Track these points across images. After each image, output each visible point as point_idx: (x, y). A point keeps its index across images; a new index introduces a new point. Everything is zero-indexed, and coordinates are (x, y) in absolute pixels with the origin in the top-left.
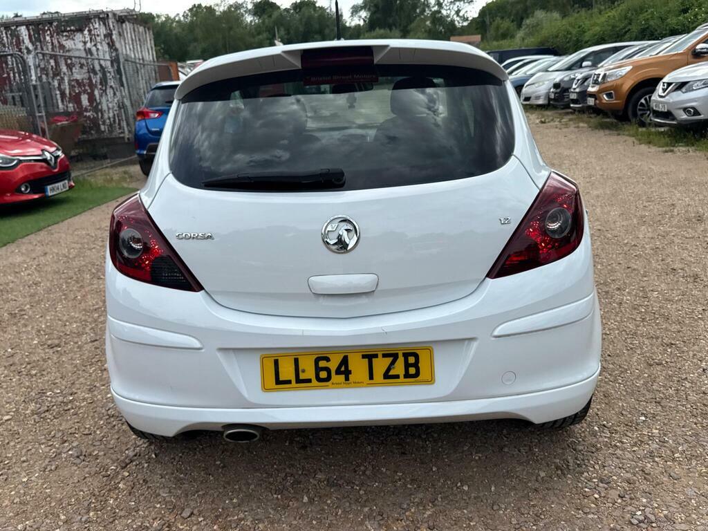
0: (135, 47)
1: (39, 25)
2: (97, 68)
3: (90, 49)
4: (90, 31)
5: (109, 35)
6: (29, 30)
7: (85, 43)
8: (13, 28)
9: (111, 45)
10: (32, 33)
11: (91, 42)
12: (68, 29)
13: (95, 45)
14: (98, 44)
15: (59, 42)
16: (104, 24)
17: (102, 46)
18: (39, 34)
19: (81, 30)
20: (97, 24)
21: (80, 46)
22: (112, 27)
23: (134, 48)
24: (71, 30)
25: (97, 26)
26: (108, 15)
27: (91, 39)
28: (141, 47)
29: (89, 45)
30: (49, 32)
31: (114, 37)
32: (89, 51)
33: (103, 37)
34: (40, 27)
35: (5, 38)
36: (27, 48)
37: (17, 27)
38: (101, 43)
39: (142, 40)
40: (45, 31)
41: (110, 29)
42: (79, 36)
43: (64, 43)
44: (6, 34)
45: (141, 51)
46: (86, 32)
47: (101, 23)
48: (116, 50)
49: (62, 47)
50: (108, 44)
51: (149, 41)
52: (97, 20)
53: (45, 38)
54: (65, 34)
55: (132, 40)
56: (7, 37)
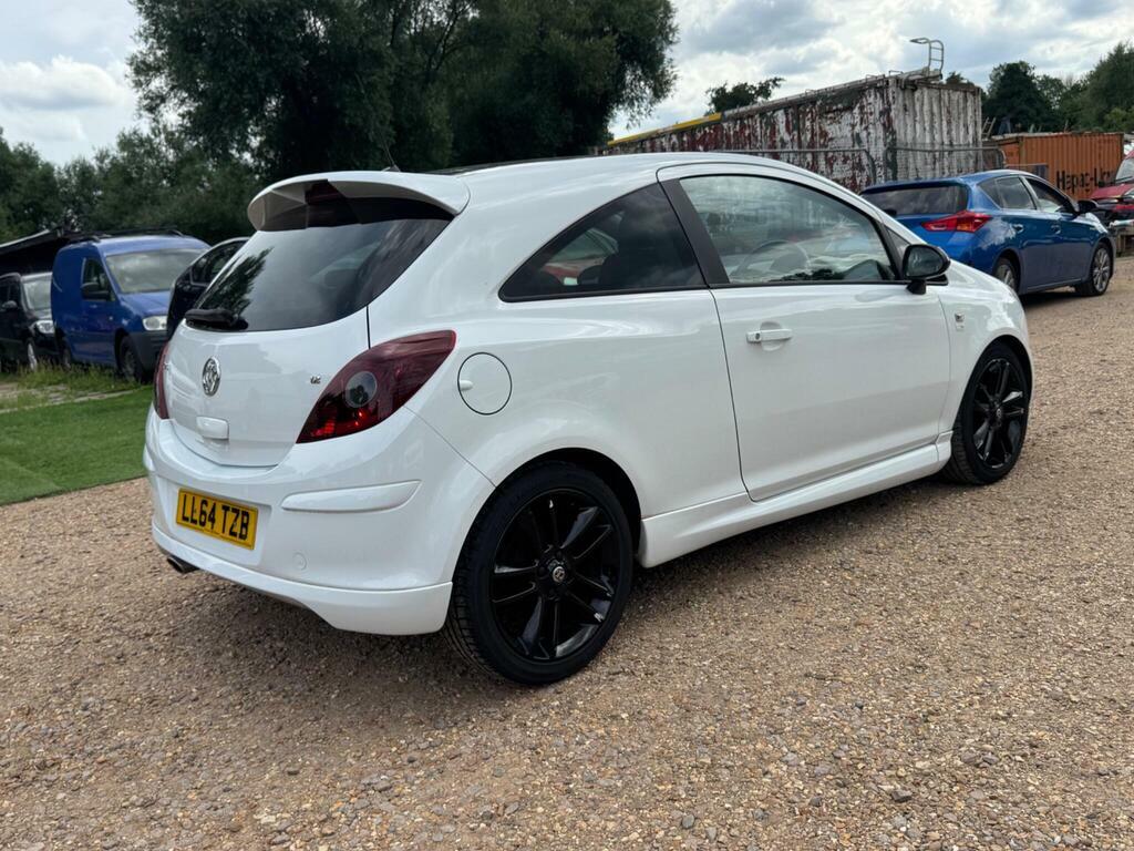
0: (936, 125)
1: (799, 106)
2: (865, 161)
3: (858, 135)
4: (862, 108)
5: (886, 112)
6: (787, 114)
7: (853, 126)
8: (769, 114)
9: (888, 127)
10: (790, 118)
11: (861, 124)
12: (834, 108)
13: (866, 128)
14: (871, 126)
15: (820, 128)
16: (882, 96)
17: (875, 129)
18: (798, 119)
19: (850, 108)
20: (873, 97)
21: (847, 131)
22: (891, 99)
23: (932, 127)
24: (837, 110)
25: (871, 100)
26: (888, 83)
27: (862, 119)
28: (949, 123)
29: (857, 129)
30: (810, 116)
31: (892, 114)
32: (857, 139)
33: (877, 115)
34: (801, 108)
35: (758, 129)
36: (782, 140)
37: (774, 112)
38: (874, 124)
39: (955, 112)
40: (805, 114)
41: (888, 102)
42: (847, 117)
43: (827, 128)
44: (761, 122)
45: (949, 132)
46: (856, 110)
47: (878, 95)
48: (893, 133)
49: (824, 134)
50: (884, 125)
51: (970, 114)
52: (872, 91)
53: (804, 124)
54: (830, 115)
55: (932, 114)
56: (761, 128)
